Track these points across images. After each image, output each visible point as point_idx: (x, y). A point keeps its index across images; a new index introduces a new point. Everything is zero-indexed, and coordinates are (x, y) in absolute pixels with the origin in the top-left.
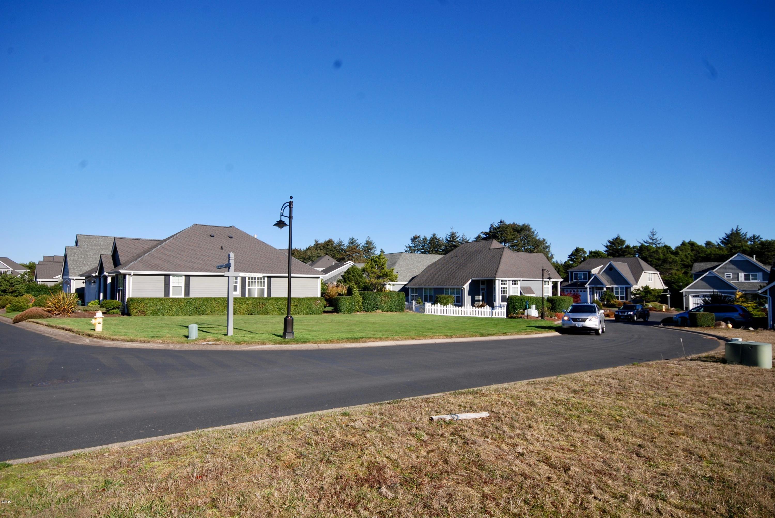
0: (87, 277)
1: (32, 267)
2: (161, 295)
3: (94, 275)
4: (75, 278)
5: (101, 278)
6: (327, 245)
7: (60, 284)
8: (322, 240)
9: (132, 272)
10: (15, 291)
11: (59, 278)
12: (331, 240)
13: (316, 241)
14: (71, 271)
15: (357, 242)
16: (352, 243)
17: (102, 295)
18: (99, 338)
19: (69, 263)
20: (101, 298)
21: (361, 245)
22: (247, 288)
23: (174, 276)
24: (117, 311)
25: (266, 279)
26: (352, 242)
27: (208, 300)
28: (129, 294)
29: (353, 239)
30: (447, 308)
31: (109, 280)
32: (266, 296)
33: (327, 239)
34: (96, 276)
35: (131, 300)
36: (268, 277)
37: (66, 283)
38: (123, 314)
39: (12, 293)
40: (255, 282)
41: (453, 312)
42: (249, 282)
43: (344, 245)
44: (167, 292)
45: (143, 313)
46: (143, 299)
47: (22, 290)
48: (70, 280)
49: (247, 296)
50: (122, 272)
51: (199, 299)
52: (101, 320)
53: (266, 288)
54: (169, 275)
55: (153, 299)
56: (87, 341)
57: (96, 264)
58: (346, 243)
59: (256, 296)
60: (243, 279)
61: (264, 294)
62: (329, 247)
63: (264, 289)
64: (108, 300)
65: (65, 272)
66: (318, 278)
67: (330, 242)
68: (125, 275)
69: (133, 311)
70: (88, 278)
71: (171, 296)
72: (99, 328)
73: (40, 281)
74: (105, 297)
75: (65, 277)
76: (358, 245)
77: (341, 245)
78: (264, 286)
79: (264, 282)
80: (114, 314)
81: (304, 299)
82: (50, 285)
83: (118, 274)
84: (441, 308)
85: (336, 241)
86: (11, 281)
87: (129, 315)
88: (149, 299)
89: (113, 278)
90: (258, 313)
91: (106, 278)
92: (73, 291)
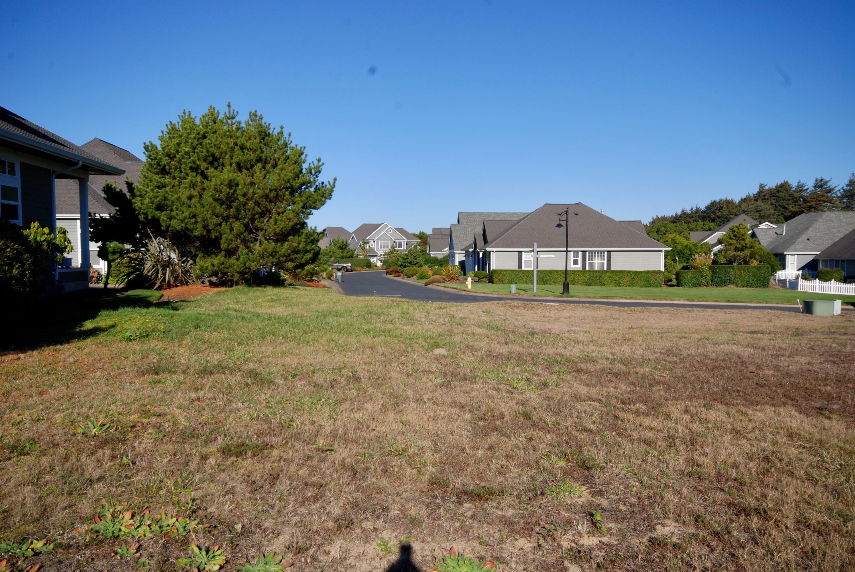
0: (466, 252)
1: (423, 238)
2: (515, 267)
3: (471, 250)
4: (458, 252)
5: (475, 253)
6: (778, 192)
7: (447, 256)
8: (771, 184)
9: (495, 250)
10: (417, 263)
11: (446, 250)
12: (787, 182)
13: (762, 186)
14: (455, 246)
15: (829, 184)
16: (821, 186)
17: (476, 267)
18: (469, 291)
19: (453, 238)
20: (476, 270)
21: (837, 189)
22: (588, 262)
23: (525, 252)
24: (485, 279)
25: (606, 253)
26: (820, 184)
27: (551, 272)
28: (493, 267)
29: (822, 180)
30: (829, 285)
31: (481, 255)
32: (605, 269)
33: (780, 182)
34: (472, 252)
35: (493, 271)
36: (607, 251)
37: (452, 256)
38: (489, 282)
39: (415, 264)
40: (595, 256)
41: (836, 289)
42: (589, 256)
43: (807, 189)
44: (520, 266)
45: (502, 282)
46: (502, 271)
47: (422, 262)
48: (455, 253)
49: (587, 269)
50: (488, 249)
51: (544, 271)
52: (470, 282)
53: (605, 262)
54: (522, 251)
55: (509, 270)
56: (464, 293)
57: (472, 241)
58: (810, 185)
59: (596, 269)
60: (584, 252)
61: (603, 267)
62: (780, 194)
63: (603, 263)
64: (481, 271)
65: (451, 247)
66: (661, 251)
67: (784, 187)
68: (490, 252)
69: (495, 280)
70: (467, 254)
71: (523, 268)
72: (470, 287)
73: (433, 254)
74: (479, 269)
75: (451, 251)
76: (830, 191)
77: (801, 191)
78: (604, 260)
79: (604, 256)
80: (483, 282)
81: (641, 272)
82: (440, 257)
83: (486, 251)
84: (820, 285)
85: (794, 184)
86: (414, 255)
87: (492, 282)
88: (506, 271)
89: (483, 254)
90: (596, 285)
91: (478, 253)
92: (457, 263)
